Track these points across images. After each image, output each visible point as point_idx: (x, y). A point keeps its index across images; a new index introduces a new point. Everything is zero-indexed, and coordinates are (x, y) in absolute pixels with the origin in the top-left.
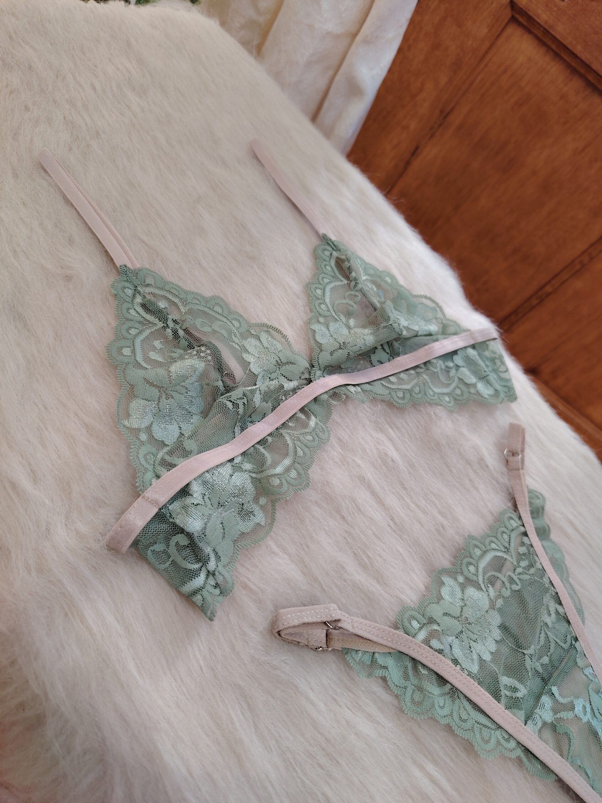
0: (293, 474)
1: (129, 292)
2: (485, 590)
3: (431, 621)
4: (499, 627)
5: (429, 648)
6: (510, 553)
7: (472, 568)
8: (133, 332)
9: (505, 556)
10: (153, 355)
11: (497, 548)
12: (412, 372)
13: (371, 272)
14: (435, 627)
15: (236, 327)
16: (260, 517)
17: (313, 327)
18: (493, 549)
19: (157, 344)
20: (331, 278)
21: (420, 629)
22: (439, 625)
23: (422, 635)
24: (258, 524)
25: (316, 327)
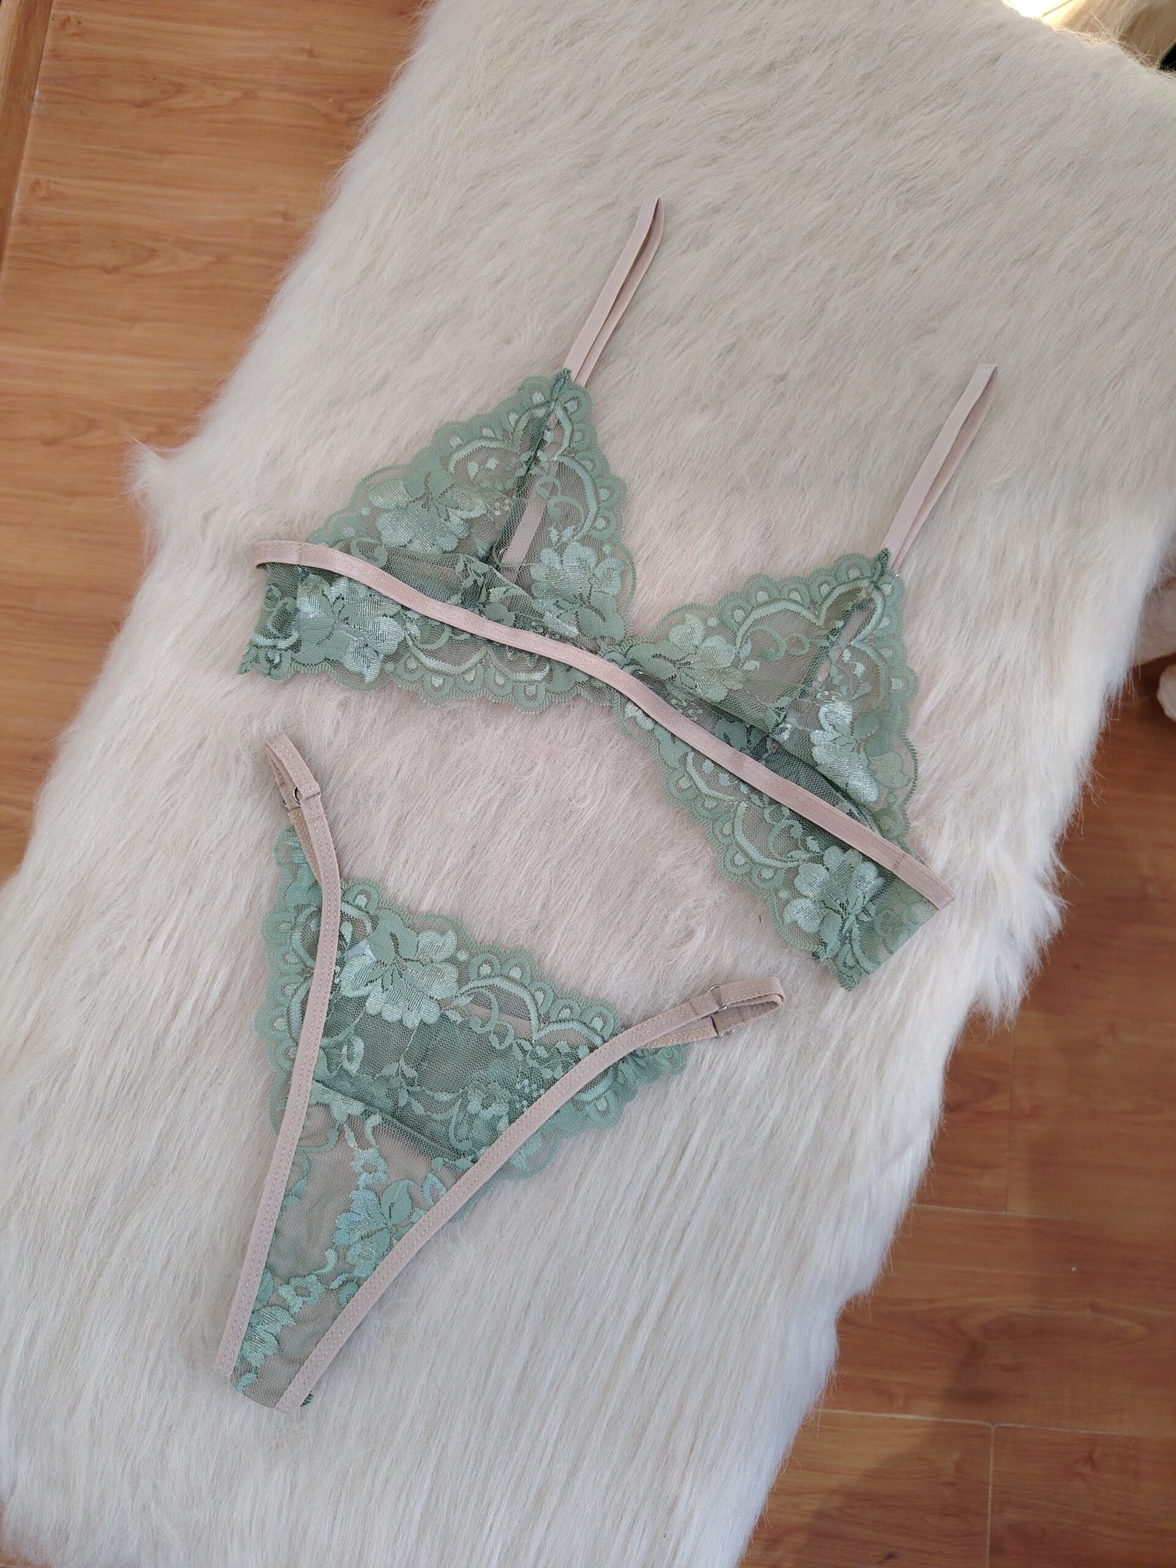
0: (438, 681)
1: (538, 398)
2: (461, 992)
3: (374, 921)
4: (423, 1023)
5: (339, 922)
6: (543, 1025)
7: (486, 969)
8: (487, 432)
9: (533, 1016)
10: (473, 468)
11: (540, 1002)
12: (744, 789)
13: (887, 653)
14: (369, 926)
15: (594, 525)
16: (371, 674)
17: (688, 616)
18: (533, 996)
19: (492, 463)
20: (807, 600)
21: (359, 908)
22: (374, 928)
23: (350, 910)
24: (361, 676)
25: (694, 621)
